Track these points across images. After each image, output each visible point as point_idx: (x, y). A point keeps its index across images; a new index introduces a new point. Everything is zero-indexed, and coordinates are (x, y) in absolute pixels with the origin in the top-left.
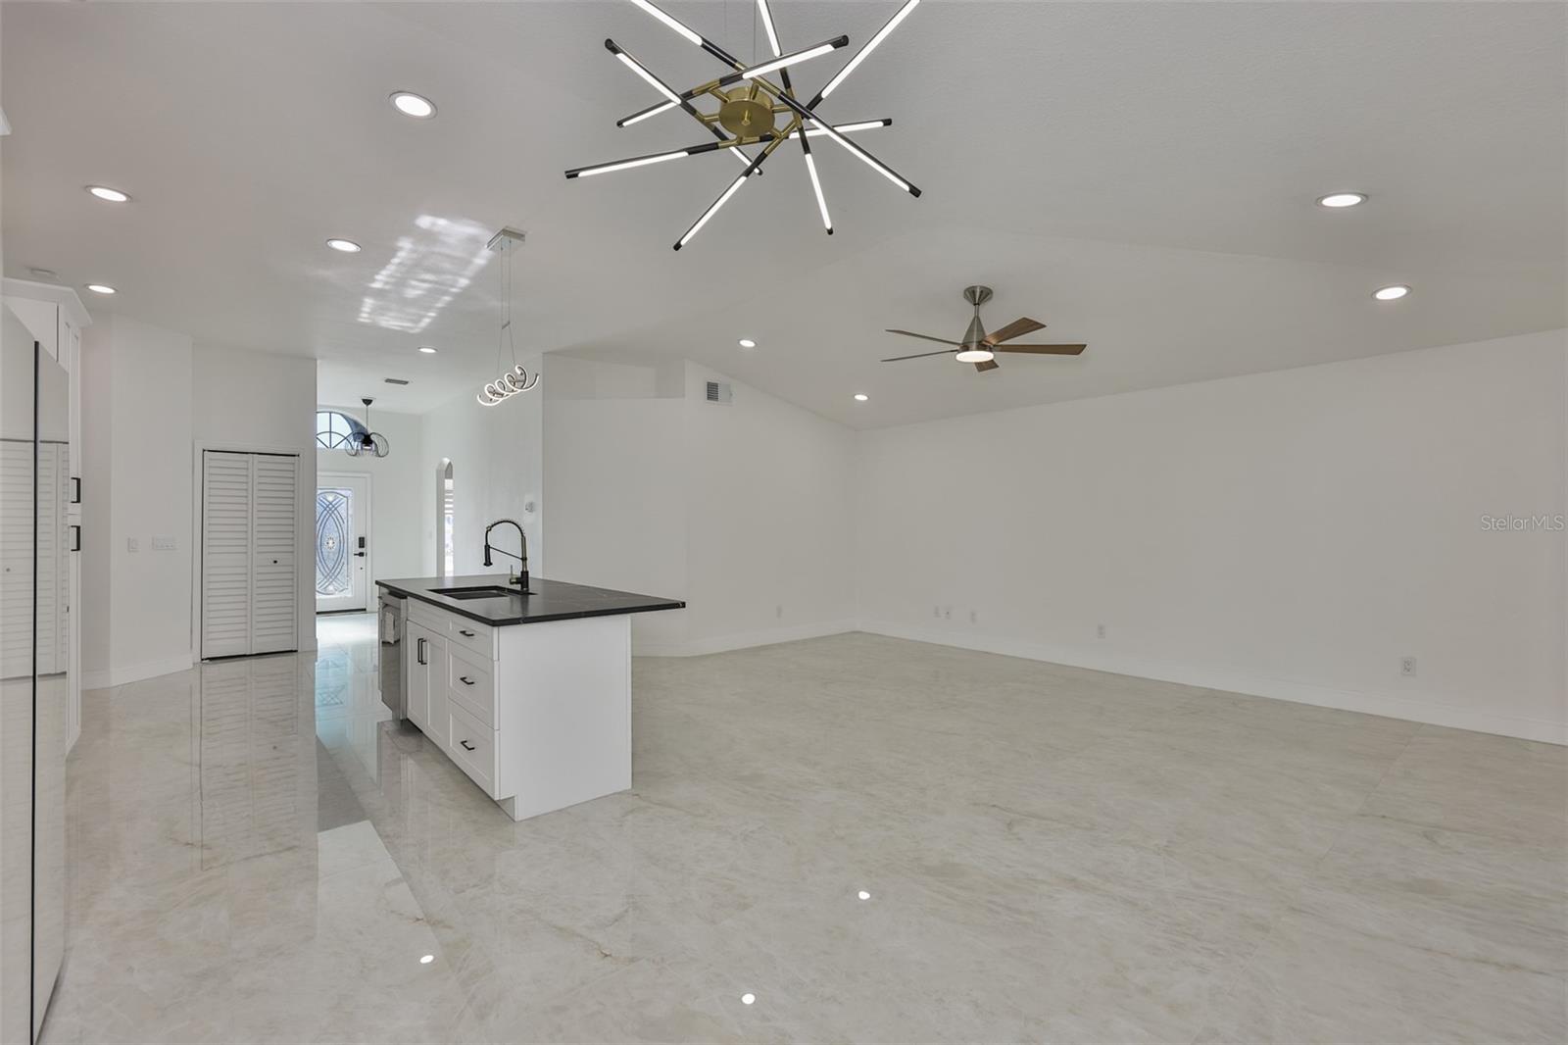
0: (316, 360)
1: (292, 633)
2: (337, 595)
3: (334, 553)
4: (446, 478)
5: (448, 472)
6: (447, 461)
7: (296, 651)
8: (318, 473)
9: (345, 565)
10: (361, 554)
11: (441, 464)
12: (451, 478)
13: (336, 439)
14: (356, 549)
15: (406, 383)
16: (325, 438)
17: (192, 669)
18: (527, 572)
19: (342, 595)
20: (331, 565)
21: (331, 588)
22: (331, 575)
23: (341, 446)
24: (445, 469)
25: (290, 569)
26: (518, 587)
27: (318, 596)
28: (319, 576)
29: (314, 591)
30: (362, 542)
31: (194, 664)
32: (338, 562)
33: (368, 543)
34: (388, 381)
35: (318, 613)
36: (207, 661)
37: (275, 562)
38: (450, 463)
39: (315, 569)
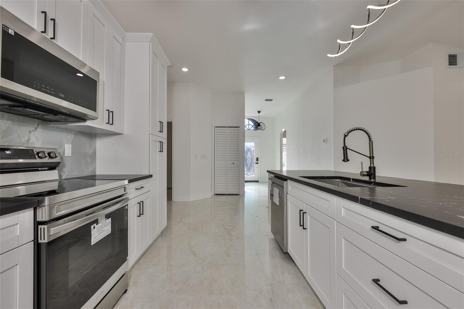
0: (244, 93)
1: (238, 188)
2: (251, 176)
3: (250, 163)
4: (283, 137)
5: (284, 135)
6: (284, 130)
7: (239, 195)
8: (245, 138)
9: (253, 167)
10: (257, 163)
11: (282, 132)
12: (285, 137)
13: (250, 127)
14: (255, 161)
15: (271, 100)
16: (247, 126)
17: (211, 198)
18: (374, 168)
19: (252, 176)
20: (249, 166)
21: (249, 173)
22: (249, 170)
23: (252, 129)
24: (283, 133)
25: (237, 166)
26: (367, 178)
27: (245, 176)
28: (246, 169)
29: (244, 174)
30: (257, 159)
31: (212, 196)
32: (251, 165)
33: (259, 159)
34: (266, 100)
35: (245, 181)
36: (216, 195)
37: (233, 164)
38: (285, 130)
39: (244, 167)
